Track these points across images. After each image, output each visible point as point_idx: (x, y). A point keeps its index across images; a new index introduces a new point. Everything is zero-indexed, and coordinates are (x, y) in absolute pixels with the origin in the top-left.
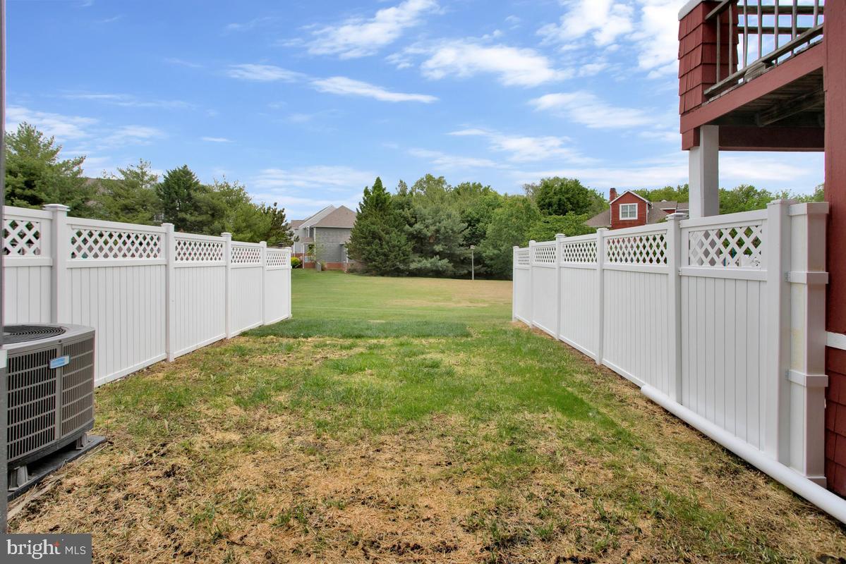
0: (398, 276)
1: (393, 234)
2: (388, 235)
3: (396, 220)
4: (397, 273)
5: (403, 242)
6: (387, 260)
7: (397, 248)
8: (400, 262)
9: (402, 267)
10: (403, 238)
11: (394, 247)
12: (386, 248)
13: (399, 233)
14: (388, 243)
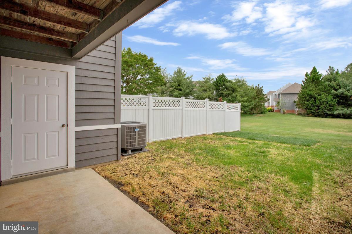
0: (326, 117)
1: (323, 95)
2: (319, 96)
3: (325, 88)
4: (326, 116)
5: (330, 99)
6: (319, 109)
7: (326, 103)
8: (327, 110)
9: (328, 112)
10: (330, 97)
11: (323, 102)
12: (318, 103)
13: (327, 95)
14: (319, 100)
